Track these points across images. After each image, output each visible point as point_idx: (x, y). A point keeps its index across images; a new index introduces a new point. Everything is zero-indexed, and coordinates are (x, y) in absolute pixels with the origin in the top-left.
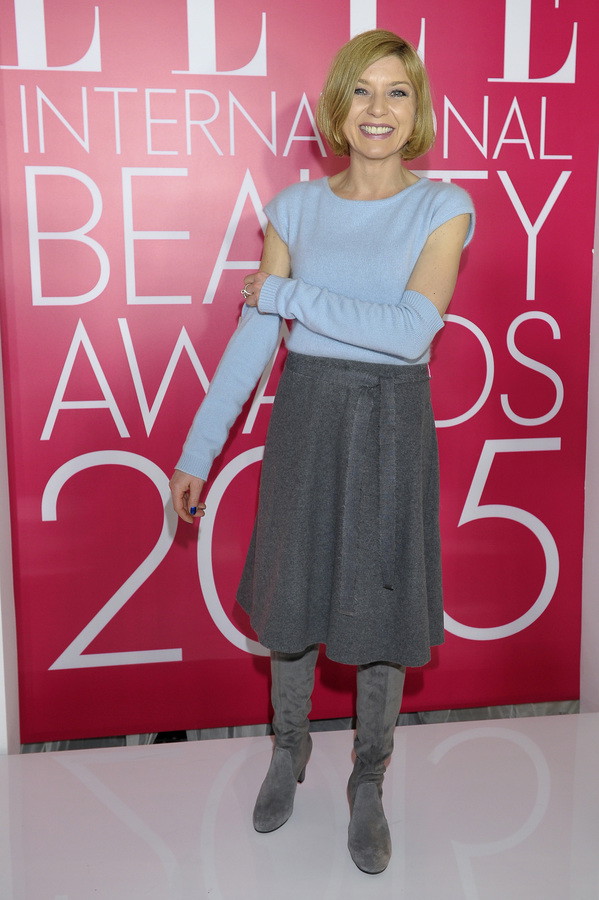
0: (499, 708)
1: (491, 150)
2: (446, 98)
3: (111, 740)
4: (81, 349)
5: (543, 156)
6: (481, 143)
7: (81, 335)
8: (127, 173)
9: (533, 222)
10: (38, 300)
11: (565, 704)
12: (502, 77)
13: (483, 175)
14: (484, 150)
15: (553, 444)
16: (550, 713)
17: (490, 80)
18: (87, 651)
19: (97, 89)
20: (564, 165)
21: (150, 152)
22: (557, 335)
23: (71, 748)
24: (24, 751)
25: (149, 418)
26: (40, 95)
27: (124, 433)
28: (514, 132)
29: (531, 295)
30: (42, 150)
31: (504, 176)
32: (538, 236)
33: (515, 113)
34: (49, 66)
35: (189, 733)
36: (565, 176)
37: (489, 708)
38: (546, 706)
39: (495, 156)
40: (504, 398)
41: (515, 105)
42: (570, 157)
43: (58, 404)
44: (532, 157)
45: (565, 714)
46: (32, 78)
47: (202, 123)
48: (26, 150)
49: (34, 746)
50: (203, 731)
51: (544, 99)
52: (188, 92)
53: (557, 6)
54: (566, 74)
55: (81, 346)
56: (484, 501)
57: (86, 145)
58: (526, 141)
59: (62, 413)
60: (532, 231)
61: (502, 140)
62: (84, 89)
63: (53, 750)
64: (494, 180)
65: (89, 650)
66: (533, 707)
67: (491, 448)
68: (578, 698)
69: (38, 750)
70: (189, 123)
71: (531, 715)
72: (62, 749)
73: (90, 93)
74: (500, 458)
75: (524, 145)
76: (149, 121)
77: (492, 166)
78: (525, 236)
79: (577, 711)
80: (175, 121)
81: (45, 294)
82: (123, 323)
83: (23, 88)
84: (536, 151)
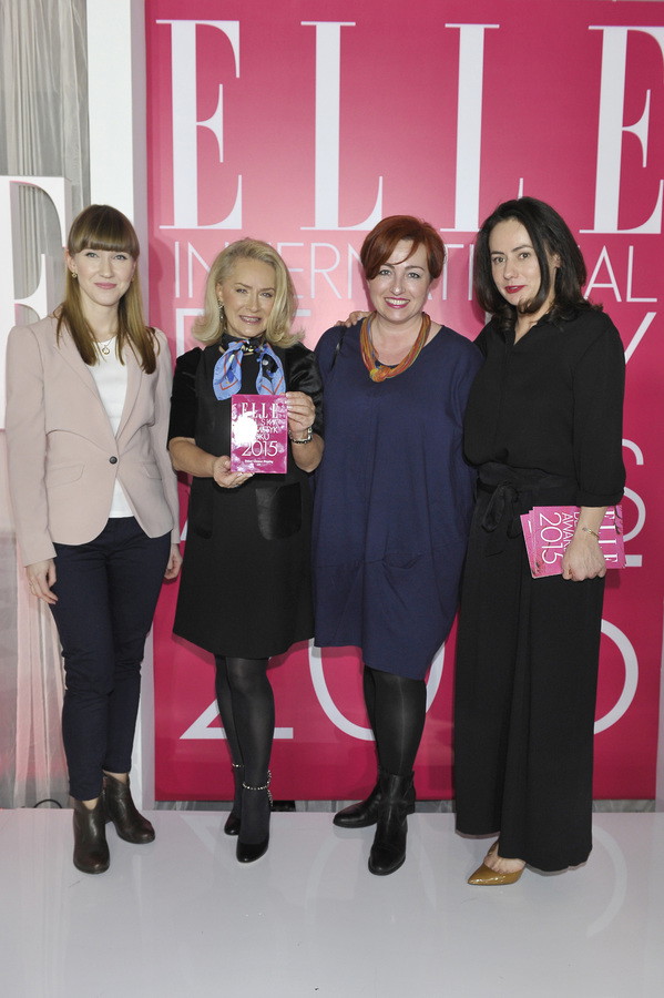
5: (629, 299)
11: (642, 803)
12: (593, 229)
15: (635, 561)
16: (627, 810)
17: (581, 232)
18: (213, 725)
22: (640, 460)
23: (197, 809)
24: (158, 809)
26: (191, 249)
28: (603, 277)
30: (191, 295)
33: (604, 260)
34: (199, 225)
35: (298, 804)
36: (650, 317)
38: (623, 803)
41: (604, 253)
42: (655, 300)
44: (619, 299)
45: (640, 811)
46: (186, 234)
47: (324, 272)
48: (178, 295)
49: (166, 804)
50: (311, 803)
51: (631, 248)
52: (314, 245)
53: (645, 165)
54: (651, 226)
58: (614, 285)
61: (591, 285)
63: (182, 809)
66: (611, 803)
68: (654, 798)
69: (170, 808)
70: (314, 270)
71: (609, 811)
72: (189, 809)
75: (612, 289)
79: (653, 810)
80: (301, 270)
83: (177, 244)
84: (623, 294)
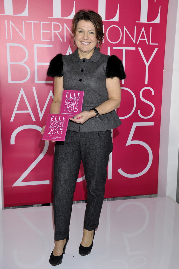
0: (136, 196)
1: (136, 41)
2: (124, 27)
3: (28, 206)
4: (22, 96)
5: (150, 44)
6: (134, 39)
7: (22, 92)
8: (36, 46)
9: (147, 62)
10: (10, 81)
11: (154, 195)
12: (140, 21)
13: (134, 49)
14: (134, 42)
15: (152, 124)
17: (136, 22)
18: (23, 181)
19: (27, 21)
20: (156, 46)
21: (42, 40)
22: (153, 94)
25: (41, 116)
26: (11, 23)
27: (34, 120)
28: (143, 37)
29: (146, 82)
30: (11, 39)
31: (140, 49)
32: (149, 66)
33: (143, 31)
34: (13, 14)
35: (51, 204)
36: (156, 49)
37: (133, 197)
38: (148, 196)
39: (138, 43)
40: (139, 111)
41: (143, 29)
42: (158, 44)
43: (15, 111)
44: (147, 44)
45: (153, 197)
46: (9, 18)
47: (57, 32)
48: (7, 38)
49: (7, 208)
51: (151, 28)
52: (53, 23)
53: (155, 1)
54: (157, 21)
55: (22, 95)
56: (133, 139)
57: (24, 37)
58: (146, 39)
59: (16, 114)
60: (147, 64)
61: (140, 39)
62: (23, 21)
64: (137, 50)
65: (24, 181)
66: (145, 196)
67: (135, 125)
68: (157, 194)
70: (53, 32)
73: (25, 23)
74: (137, 127)
75: (145, 40)
76: (42, 31)
77: (136, 46)
78: (145, 66)
79: (157, 197)
80: (49, 31)
81: (12, 80)
82: (34, 89)
83: (6, 21)
84: (149, 42)
